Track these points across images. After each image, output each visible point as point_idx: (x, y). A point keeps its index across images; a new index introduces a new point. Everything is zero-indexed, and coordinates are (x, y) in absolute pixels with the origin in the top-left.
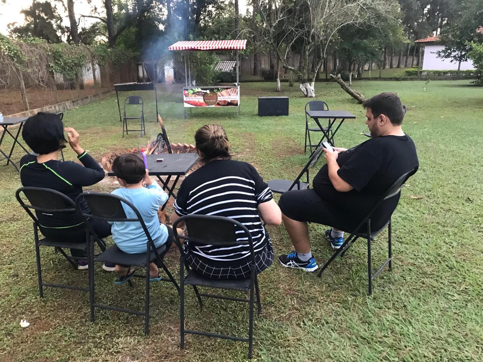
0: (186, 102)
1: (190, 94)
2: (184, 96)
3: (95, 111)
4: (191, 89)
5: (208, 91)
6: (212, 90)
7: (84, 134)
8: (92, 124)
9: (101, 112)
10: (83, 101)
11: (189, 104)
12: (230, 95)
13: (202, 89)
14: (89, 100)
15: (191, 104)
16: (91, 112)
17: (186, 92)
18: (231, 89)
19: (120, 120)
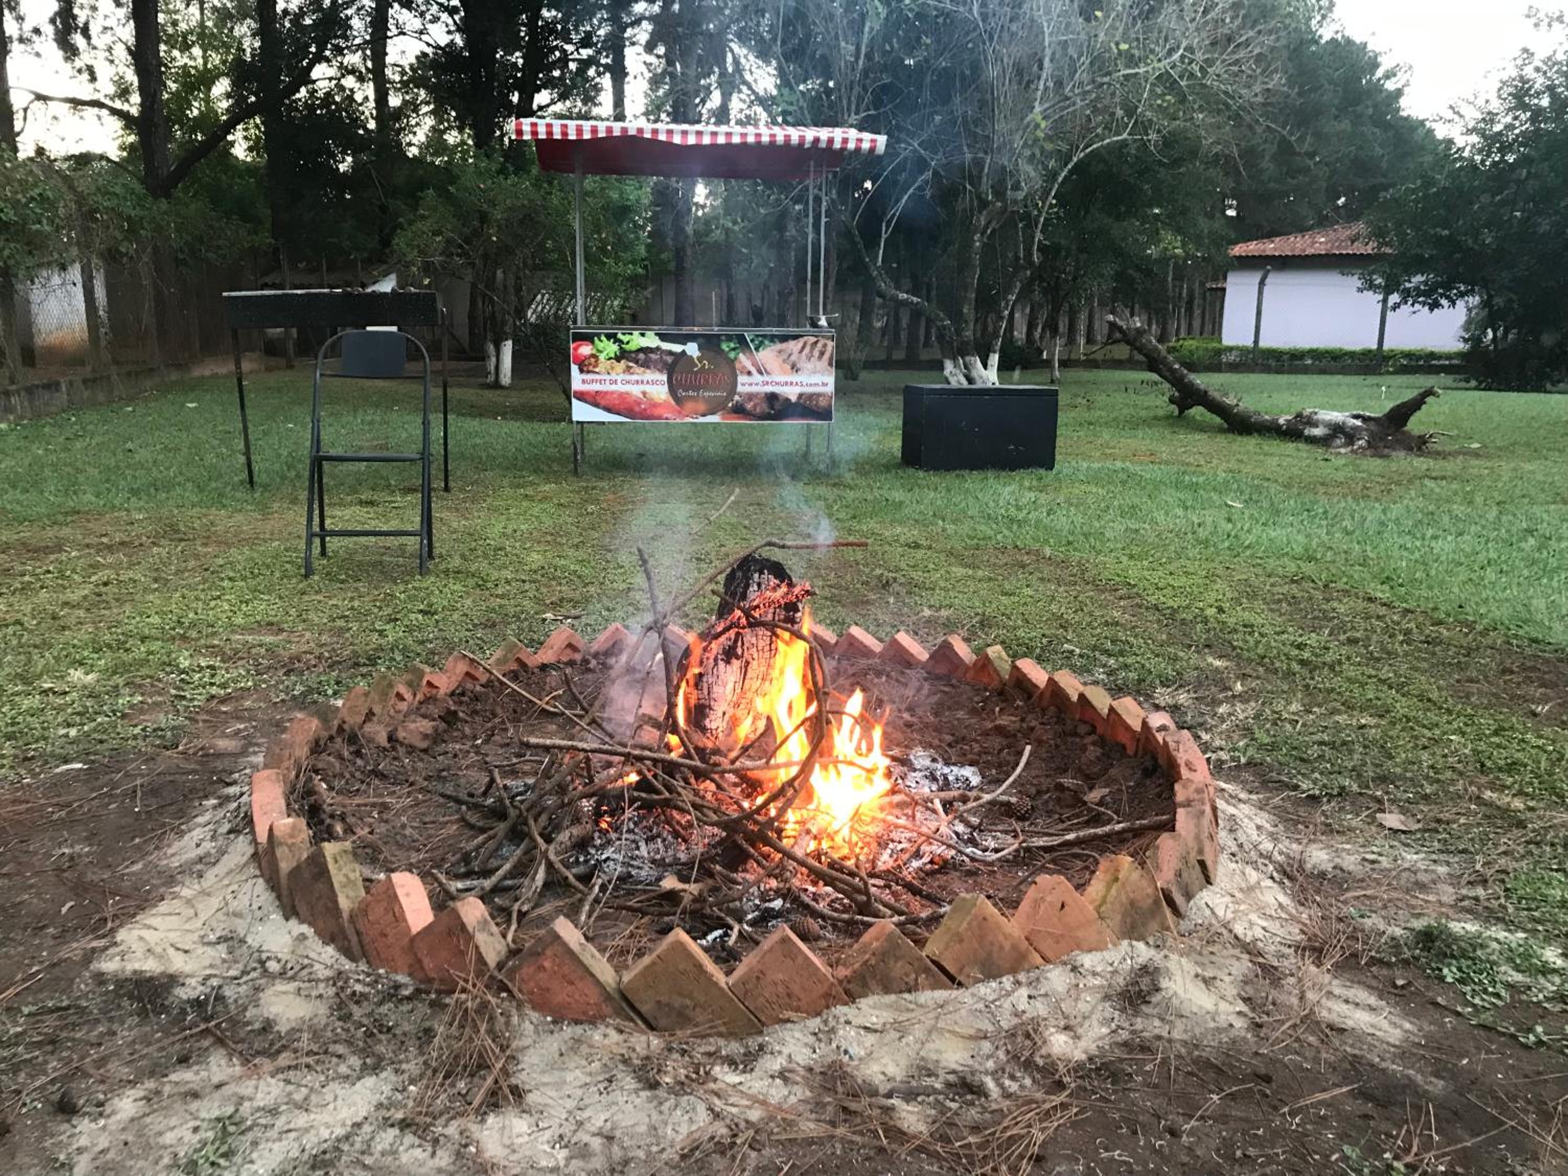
0: (582, 397)
1: (602, 357)
2: (574, 369)
3: (98, 439)
4: (609, 337)
5: (692, 349)
6: (709, 343)
7: (47, 550)
8: (89, 497)
9: (129, 445)
10: (31, 401)
11: (596, 405)
12: (795, 368)
13: (663, 337)
14: (62, 397)
15: (609, 410)
16: (78, 445)
17: (586, 350)
18: (802, 341)
19: (245, 475)
